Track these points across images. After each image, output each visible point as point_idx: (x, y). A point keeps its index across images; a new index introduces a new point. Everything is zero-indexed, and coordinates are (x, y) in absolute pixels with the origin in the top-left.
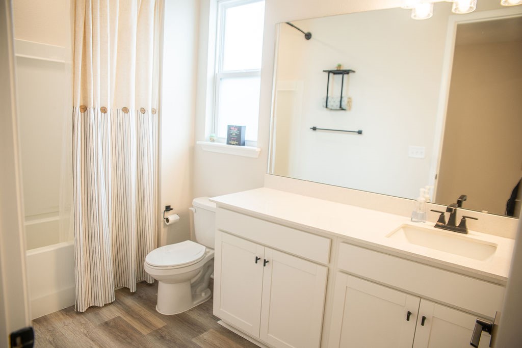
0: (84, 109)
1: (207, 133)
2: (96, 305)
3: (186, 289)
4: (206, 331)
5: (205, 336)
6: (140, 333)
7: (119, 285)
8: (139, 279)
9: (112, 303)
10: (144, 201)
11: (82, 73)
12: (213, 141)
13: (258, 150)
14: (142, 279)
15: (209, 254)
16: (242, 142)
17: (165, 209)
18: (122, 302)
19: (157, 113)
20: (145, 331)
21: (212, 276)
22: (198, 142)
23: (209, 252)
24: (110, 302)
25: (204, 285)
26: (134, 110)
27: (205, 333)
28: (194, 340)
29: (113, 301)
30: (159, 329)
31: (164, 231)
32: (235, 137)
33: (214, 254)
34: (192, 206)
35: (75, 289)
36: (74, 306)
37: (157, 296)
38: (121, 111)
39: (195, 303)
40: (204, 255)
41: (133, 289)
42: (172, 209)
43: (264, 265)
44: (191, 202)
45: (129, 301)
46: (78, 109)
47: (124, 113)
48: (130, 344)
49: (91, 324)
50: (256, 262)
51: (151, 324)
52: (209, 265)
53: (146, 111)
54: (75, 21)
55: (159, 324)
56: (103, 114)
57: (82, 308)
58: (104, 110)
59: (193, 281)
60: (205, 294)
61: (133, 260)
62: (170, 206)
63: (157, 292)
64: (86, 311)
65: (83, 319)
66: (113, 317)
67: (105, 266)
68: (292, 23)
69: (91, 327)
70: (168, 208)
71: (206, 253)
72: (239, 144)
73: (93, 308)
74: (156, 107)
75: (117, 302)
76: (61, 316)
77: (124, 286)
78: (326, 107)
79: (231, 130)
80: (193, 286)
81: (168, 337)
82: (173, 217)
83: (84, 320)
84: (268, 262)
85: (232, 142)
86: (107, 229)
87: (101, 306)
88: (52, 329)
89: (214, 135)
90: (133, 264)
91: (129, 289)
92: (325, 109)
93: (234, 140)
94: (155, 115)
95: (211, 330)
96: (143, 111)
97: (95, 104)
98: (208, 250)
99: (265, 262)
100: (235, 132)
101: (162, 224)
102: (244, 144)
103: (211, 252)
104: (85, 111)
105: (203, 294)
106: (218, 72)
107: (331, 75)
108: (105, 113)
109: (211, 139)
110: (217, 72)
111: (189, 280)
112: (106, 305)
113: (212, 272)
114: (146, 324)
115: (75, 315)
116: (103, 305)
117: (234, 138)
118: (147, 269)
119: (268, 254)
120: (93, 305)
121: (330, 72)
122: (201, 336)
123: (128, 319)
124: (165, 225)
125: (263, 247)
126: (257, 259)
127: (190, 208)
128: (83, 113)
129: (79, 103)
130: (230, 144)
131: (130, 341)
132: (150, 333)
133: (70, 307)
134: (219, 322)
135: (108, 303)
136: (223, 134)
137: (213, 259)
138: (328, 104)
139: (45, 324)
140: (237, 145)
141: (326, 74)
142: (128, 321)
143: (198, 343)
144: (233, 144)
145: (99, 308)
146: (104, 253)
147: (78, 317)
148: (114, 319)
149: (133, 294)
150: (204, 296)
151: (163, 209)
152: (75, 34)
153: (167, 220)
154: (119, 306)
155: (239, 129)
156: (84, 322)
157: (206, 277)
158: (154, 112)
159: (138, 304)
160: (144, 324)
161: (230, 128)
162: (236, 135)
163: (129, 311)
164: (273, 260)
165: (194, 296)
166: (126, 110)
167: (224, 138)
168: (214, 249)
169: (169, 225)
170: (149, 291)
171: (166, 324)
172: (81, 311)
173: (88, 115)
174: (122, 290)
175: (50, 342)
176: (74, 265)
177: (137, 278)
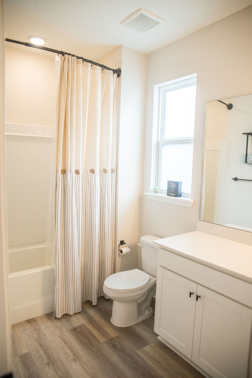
0: (64, 172)
1: (152, 186)
2: (68, 313)
3: (133, 307)
4: (148, 344)
5: (147, 348)
6: (98, 340)
7: (85, 299)
8: (100, 295)
9: (79, 313)
10: (105, 237)
11: (63, 147)
12: (156, 192)
13: (192, 201)
14: (101, 295)
15: (152, 281)
16: (179, 194)
17: (120, 244)
18: (87, 313)
19: (115, 172)
20: (102, 340)
21: (154, 296)
22: (145, 193)
23: (152, 279)
24: (78, 312)
25: (148, 303)
26: (98, 170)
27: (147, 346)
28: (138, 352)
29: (80, 311)
30: (113, 338)
31: (118, 260)
32: (174, 190)
33: (156, 281)
34: (140, 243)
35: (54, 301)
36: (53, 312)
37: (112, 310)
38: (89, 172)
39: (140, 318)
40: (148, 281)
41: (95, 303)
42: (125, 243)
43: (197, 300)
44: (140, 238)
45: (92, 312)
46: (60, 172)
47: (91, 173)
48: (91, 349)
49: (64, 328)
50: (190, 296)
51: (106, 333)
52: (152, 289)
53: (107, 171)
54: (59, 111)
55: (113, 334)
56: (77, 175)
57: (59, 315)
58: (77, 172)
59: (139, 301)
60: (148, 312)
61: (95, 282)
62: (123, 241)
63: (112, 306)
64: (62, 317)
65: (58, 323)
66: (80, 324)
67: (76, 285)
68: (222, 101)
69: (64, 331)
70: (122, 243)
71: (149, 280)
72: (176, 196)
73: (66, 315)
74: (114, 167)
75: (83, 312)
76: (45, 319)
77: (88, 299)
78: (246, 162)
79: (170, 184)
80: (139, 305)
81: (119, 346)
82: (125, 249)
83: (60, 324)
84: (200, 297)
85: (171, 194)
86: (78, 258)
87: (72, 314)
88: (38, 329)
89: (157, 188)
90: (95, 283)
91: (92, 302)
92: (245, 163)
93: (173, 193)
94: (113, 174)
95: (152, 344)
96: (105, 171)
97: (71, 168)
98: (151, 277)
99: (198, 297)
100: (173, 186)
101: (117, 254)
102: (180, 196)
103: (154, 279)
104: (64, 173)
105: (147, 312)
106: (161, 140)
107: (250, 136)
108: (78, 174)
109: (155, 191)
110: (159, 140)
111: (136, 301)
112: (75, 314)
113: (155, 293)
114: (104, 333)
115: (53, 319)
116: (73, 314)
117: (172, 191)
118: (105, 291)
119: (200, 291)
120: (66, 313)
121: (248, 134)
122: (144, 348)
123: (90, 327)
124: (119, 255)
125: (196, 285)
126: (191, 294)
127: (138, 244)
128: (63, 175)
129: (60, 168)
130: (170, 195)
131: (91, 346)
132: (105, 342)
133: (51, 313)
134: (158, 338)
135: (76, 312)
136: (164, 187)
137: (156, 284)
138: (248, 159)
139: (34, 324)
140: (175, 196)
141: (246, 136)
142: (90, 329)
143: (142, 355)
144: (172, 196)
145: (70, 316)
146: (75, 276)
147: (55, 321)
148: (80, 326)
149: (94, 306)
150: (147, 313)
151: (118, 243)
152: (59, 120)
153: (121, 252)
154: (84, 315)
155: (177, 184)
156: (59, 326)
157: (150, 298)
158: (112, 171)
159: (98, 316)
160: (102, 333)
161: (169, 183)
162: (174, 188)
163: (91, 321)
164: (204, 296)
165: (140, 313)
166: (92, 171)
167: (165, 191)
168: (156, 277)
169: (123, 255)
170: (106, 304)
171: (117, 335)
172: (58, 317)
173: (67, 176)
174: (87, 303)
175: (36, 340)
176: (54, 283)
177: (98, 294)
